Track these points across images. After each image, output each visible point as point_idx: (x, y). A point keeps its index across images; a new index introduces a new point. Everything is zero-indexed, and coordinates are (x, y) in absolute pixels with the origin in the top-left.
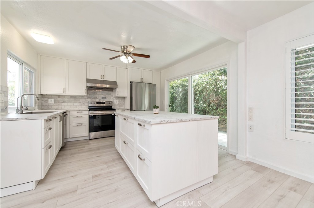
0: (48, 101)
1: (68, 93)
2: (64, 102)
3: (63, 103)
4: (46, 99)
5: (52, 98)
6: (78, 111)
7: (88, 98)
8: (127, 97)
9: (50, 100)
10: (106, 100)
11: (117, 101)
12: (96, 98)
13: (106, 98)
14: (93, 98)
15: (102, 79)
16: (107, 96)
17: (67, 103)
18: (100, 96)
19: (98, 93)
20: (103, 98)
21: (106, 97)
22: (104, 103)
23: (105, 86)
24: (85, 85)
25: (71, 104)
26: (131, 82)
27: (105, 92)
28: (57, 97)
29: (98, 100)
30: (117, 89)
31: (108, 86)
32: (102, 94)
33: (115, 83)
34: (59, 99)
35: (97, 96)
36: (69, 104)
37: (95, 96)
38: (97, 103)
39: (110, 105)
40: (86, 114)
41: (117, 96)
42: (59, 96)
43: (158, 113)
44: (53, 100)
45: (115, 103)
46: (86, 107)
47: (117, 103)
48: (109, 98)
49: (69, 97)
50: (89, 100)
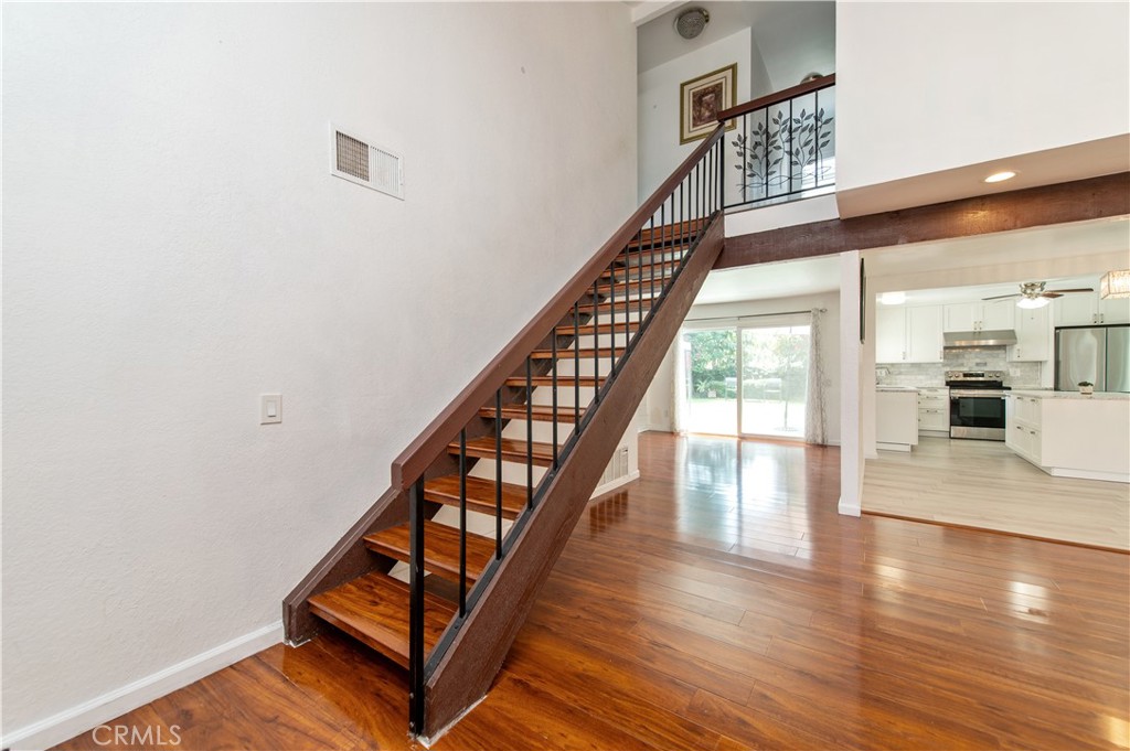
1: (910, 360)
2: (900, 374)
6: (930, 389)
7: (944, 365)
8: (1046, 362)
9: (878, 371)
10: (986, 369)
11: (1018, 370)
12: (962, 365)
13: (985, 364)
14: (955, 367)
15: (978, 330)
16: (988, 360)
17: (905, 375)
18: (971, 364)
19: (966, 356)
20: (977, 364)
22: (983, 375)
23: (983, 343)
24: (940, 343)
25: (913, 377)
26: (1057, 328)
27: (984, 352)
29: (966, 370)
30: (1017, 347)
31: (991, 342)
32: (977, 357)
33: (1011, 335)
34: (892, 370)
35: (965, 361)
36: (909, 377)
37: (960, 361)
38: (965, 375)
39: (998, 379)
40: (945, 395)
41: (1015, 359)
42: (892, 365)
44: (883, 371)
45: (1012, 374)
46: (940, 381)
47: (1018, 374)
48: (993, 366)
49: (909, 365)
50: (948, 369)
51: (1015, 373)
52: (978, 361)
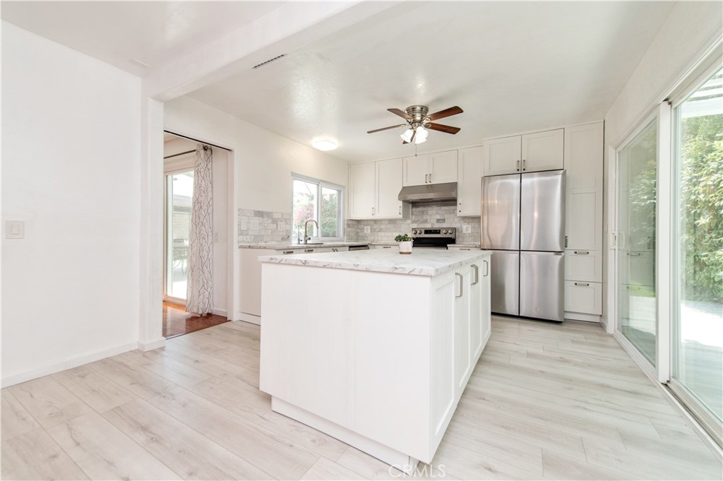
0: (363, 229)
3: (379, 231)
4: (362, 226)
5: (368, 225)
6: (385, 246)
7: (406, 221)
9: (366, 227)
10: (443, 225)
11: (470, 226)
12: (426, 221)
14: (421, 223)
15: (429, 183)
16: (446, 216)
17: (384, 231)
18: (433, 219)
19: (430, 212)
20: (438, 221)
21: (444, 220)
22: (439, 233)
24: (398, 198)
26: (483, 178)
27: (443, 208)
28: (373, 222)
29: (428, 226)
30: (458, 201)
32: (437, 213)
33: (454, 186)
34: (376, 226)
35: (428, 217)
36: (387, 234)
37: (425, 218)
38: (426, 232)
39: (452, 236)
41: (464, 213)
42: (375, 221)
43: (410, 253)
44: (369, 227)
45: (464, 231)
47: (470, 231)
48: (450, 221)
49: (387, 222)
50: (415, 226)
51: (466, 229)
52: (438, 217)
